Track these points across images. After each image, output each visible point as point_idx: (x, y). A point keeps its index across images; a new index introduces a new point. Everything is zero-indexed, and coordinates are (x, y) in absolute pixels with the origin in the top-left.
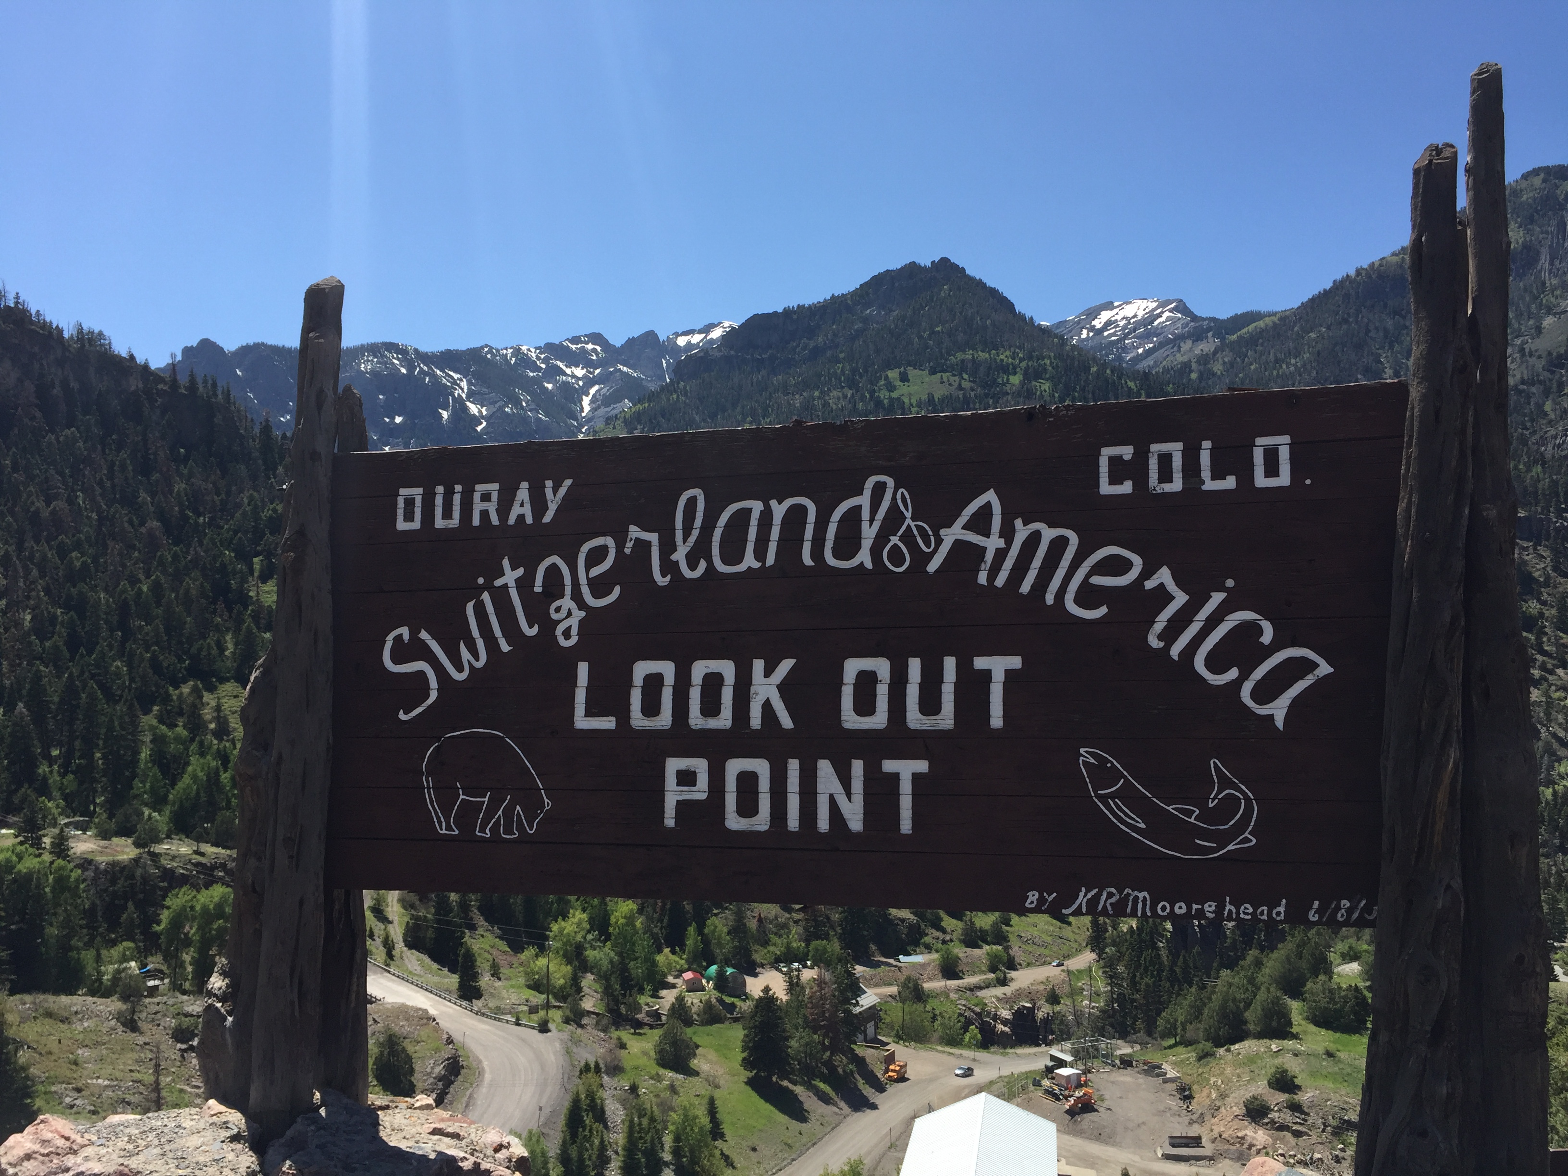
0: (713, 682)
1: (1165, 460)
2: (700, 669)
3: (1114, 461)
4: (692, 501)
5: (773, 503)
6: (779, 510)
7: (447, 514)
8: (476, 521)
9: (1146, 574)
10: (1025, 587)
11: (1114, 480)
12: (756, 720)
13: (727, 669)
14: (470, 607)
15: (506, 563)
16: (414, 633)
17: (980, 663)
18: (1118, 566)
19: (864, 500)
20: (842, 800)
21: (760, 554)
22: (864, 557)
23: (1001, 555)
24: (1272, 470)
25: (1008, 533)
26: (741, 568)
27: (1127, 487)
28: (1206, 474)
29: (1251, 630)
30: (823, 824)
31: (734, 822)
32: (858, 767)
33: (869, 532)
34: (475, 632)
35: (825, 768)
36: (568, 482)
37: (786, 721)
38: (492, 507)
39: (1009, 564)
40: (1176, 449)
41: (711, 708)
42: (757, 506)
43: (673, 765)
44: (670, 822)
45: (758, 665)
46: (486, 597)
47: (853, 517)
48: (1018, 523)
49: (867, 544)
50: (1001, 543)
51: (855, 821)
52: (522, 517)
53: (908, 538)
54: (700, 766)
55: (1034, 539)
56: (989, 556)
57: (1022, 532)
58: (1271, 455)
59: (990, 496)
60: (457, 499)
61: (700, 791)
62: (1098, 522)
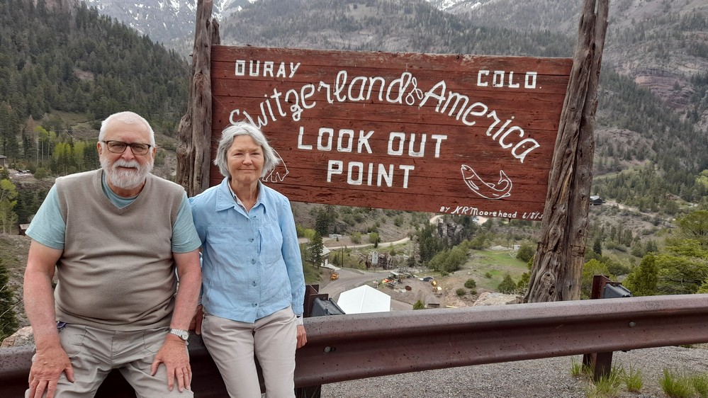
0: (346, 137)
1: (499, 76)
2: (342, 132)
3: (483, 75)
4: (342, 75)
5: (371, 78)
6: (372, 81)
7: (254, 71)
8: (265, 75)
9: (489, 112)
10: (450, 114)
11: (482, 81)
12: (360, 150)
13: (351, 133)
14: (262, 105)
15: (275, 91)
16: (241, 111)
17: (434, 137)
18: (479, 109)
19: (401, 81)
20: (386, 177)
21: (365, 95)
22: (399, 100)
23: (444, 102)
24: (530, 83)
25: (446, 96)
26: (358, 99)
27: (486, 84)
28: (510, 82)
29: (517, 132)
30: (379, 184)
31: (350, 181)
32: (392, 167)
33: (402, 91)
34: (264, 113)
35: (381, 166)
36: (299, 64)
37: (370, 151)
38: (271, 71)
39: (446, 105)
40: (502, 73)
41: (345, 145)
42: (365, 79)
43: (331, 163)
44: (329, 180)
45: (362, 133)
46: (268, 102)
47: (397, 85)
48: (450, 93)
49: (401, 95)
50: (444, 99)
51: (389, 184)
52: (281, 75)
53: (414, 94)
54: (340, 164)
55: (454, 99)
56: (440, 102)
57: (451, 96)
58: (531, 78)
59: (443, 83)
60: (258, 66)
61: (339, 172)
62: (476, 94)
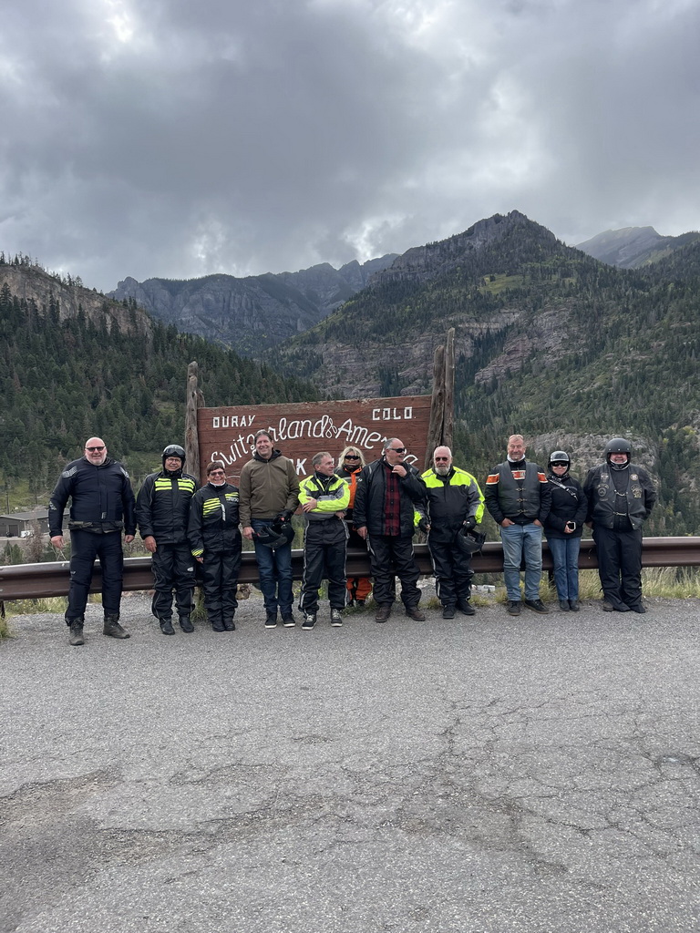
1: (387, 412)
3: (376, 412)
4: (283, 421)
6: (303, 423)
7: (225, 424)
8: (233, 426)
9: (382, 438)
11: (376, 417)
14: (232, 447)
15: (240, 436)
16: (218, 453)
18: (376, 437)
19: (322, 421)
21: (299, 434)
22: (322, 435)
23: (351, 434)
24: (408, 415)
25: (353, 429)
26: (294, 437)
27: (378, 419)
28: (395, 416)
33: (323, 429)
34: (233, 453)
36: (254, 416)
38: (236, 422)
39: (353, 436)
40: (389, 410)
42: (298, 422)
45: (299, 460)
46: (235, 444)
47: (319, 425)
48: (355, 427)
49: (322, 432)
50: (351, 431)
52: (243, 425)
53: (331, 430)
55: (359, 430)
56: (349, 435)
57: (356, 429)
58: (408, 411)
59: (349, 420)
60: (228, 420)
62: (372, 426)
